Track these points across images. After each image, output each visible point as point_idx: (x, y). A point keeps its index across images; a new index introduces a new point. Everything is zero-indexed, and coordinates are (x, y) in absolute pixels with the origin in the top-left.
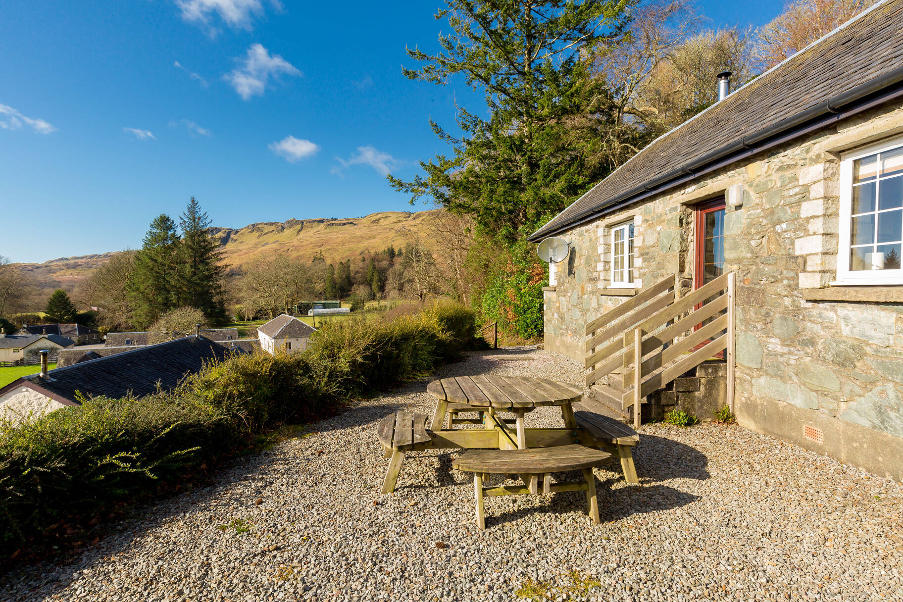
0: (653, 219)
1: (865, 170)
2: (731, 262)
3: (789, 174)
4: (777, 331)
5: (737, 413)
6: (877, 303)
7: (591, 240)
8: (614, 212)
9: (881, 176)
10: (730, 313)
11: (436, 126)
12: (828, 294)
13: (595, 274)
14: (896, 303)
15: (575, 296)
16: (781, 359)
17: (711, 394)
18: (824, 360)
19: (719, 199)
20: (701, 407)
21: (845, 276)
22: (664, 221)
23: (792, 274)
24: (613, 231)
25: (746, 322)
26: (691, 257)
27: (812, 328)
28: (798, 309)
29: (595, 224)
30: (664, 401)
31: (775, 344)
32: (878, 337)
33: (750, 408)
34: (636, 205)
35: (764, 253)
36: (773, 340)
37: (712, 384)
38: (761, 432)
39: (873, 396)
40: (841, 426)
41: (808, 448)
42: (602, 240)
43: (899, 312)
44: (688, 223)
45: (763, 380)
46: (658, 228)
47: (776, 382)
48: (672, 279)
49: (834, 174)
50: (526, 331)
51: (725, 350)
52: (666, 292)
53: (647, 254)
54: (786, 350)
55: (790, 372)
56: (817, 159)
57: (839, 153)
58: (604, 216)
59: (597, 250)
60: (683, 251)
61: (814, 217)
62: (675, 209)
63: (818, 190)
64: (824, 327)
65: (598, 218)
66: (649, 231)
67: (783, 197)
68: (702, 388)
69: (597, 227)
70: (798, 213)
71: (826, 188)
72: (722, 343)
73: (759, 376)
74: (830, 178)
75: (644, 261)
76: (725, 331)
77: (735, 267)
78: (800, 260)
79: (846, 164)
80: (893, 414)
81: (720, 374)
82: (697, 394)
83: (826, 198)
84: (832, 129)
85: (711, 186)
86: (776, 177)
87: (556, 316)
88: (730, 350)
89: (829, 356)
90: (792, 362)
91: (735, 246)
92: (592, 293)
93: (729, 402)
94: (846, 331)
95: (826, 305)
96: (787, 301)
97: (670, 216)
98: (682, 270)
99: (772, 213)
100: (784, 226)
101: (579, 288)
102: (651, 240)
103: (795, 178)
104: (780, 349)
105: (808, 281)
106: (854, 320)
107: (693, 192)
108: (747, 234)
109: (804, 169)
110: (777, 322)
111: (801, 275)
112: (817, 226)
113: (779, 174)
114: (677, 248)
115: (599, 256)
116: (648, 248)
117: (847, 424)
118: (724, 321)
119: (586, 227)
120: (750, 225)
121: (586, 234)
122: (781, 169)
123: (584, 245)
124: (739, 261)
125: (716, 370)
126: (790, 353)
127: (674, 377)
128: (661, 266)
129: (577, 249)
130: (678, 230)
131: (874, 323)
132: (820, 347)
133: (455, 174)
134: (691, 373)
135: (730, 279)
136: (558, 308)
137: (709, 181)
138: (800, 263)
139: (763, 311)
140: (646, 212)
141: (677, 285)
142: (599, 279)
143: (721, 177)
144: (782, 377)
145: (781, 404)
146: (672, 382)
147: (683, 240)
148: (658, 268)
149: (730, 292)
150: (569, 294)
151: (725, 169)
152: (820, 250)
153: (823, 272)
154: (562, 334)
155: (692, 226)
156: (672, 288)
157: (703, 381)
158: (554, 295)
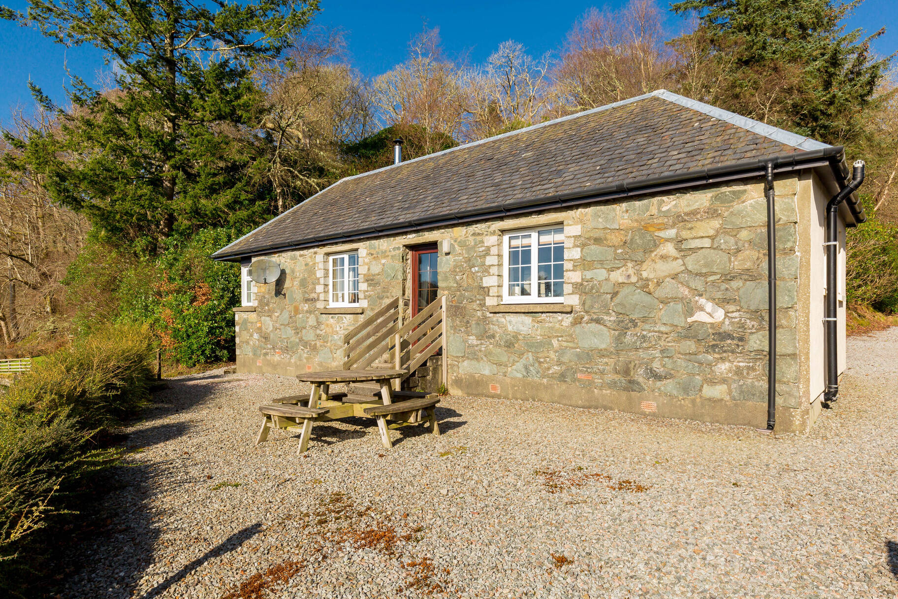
0: (378, 253)
1: (514, 243)
2: (443, 289)
3: (479, 238)
4: (474, 332)
5: (449, 387)
6: (524, 313)
7: (306, 265)
8: (336, 243)
9: (522, 247)
10: (444, 323)
11: (39, 91)
12: (502, 309)
13: (313, 295)
14: (532, 313)
15: (286, 315)
16: (476, 348)
17: (435, 377)
18: (500, 346)
19: (433, 246)
20: (430, 387)
21: (507, 299)
22: (388, 256)
23: (481, 297)
24: (331, 258)
25: (454, 328)
26: (409, 284)
27: (494, 328)
28: (485, 318)
29: (312, 250)
30: (411, 385)
31: (472, 340)
32: (524, 330)
33: (458, 382)
34: (360, 240)
35: (465, 284)
36: (471, 337)
37: (436, 370)
38: (465, 395)
39: (523, 361)
40: (508, 380)
41: (493, 397)
42: (321, 266)
43: (533, 317)
44: (407, 260)
45: (466, 363)
46: (383, 261)
47: (474, 362)
48: (397, 300)
49: (501, 242)
50: (190, 358)
51: (441, 347)
52: (392, 311)
53: (372, 280)
54: (479, 342)
55: (481, 355)
56: (494, 233)
57: (503, 231)
58: (324, 245)
59: (315, 274)
60: (404, 280)
61: (493, 265)
62: (399, 248)
63: (494, 251)
64: (499, 327)
65: (318, 246)
66: (374, 262)
67: (476, 252)
68: (431, 374)
69: (315, 253)
70: (484, 262)
71: (498, 250)
72: (440, 343)
73: (463, 361)
74: (500, 244)
75: (369, 285)
76: (441, 335)
77: (446, 292)
78: (486, 289)
79: (506, 238)
80: (531, 368)
81: (439, 363)
82: (428, 377)
83: (498, 255)
84: (501, 219)
85: (428, 237)
86: (471, 238)
87: (256, 336)
88: (444, 347)
89: (502, 343)
90: (483, 349)
91: (446, 279)
92: (310, 312)
93: (444, 381)
94: (510, 328)
95: (500, 315)
96: (479, 314)
97: (393, 253)
98: (404, 294)
99: (470, 260)
100: (477, 269)
101: (292, 308)
102: (376, 269)
103: (482, 242)
104: (475, 342)
105: (490, 302)
106: (514, 322)
107: (412, 239)
108: (454, 272)
109: (487, 237)
110: (474, 326)
111: (487, 298)
112: (495, 270)
113: (473, 238)
114: (400, 277)
115: (318, 279)
116: (374, 275)
117: (512, 378)
118: (440, 328)
119: (302, 252)
120: (456, 266)
121: (301, 259)
122: (474, 234)
123: (297, 269)
124: (448, 288)
125: (437, 360)
126: (481, 344)
127: (417, 367)
128: (385, 290)
129: (287, 271)
130: (401, 264)
131: (523, 323)
132: (497, 338)
133: (71, 160)
134: (425, 364)
135: (444, 300)
136: (260, 328)
137: (426, 233)
138: (485, 291)
139: (465, 320)
140: (371, 247)
141: (401, 303)
142: (318, 299)
143: (435, 232)
144: (477, 359)
145: (477, 375)
146: (415, 371)
147: (404, 272)
148: (384, 292)
149: (444, 308)
150: (276, 314)
151: (438, 228)
152: (496, 284)
153: (498, 296)
154: (266, 354)
155: (409, 261)
156: (397, 307)
157: (431, 369)
158: (253, 316)
